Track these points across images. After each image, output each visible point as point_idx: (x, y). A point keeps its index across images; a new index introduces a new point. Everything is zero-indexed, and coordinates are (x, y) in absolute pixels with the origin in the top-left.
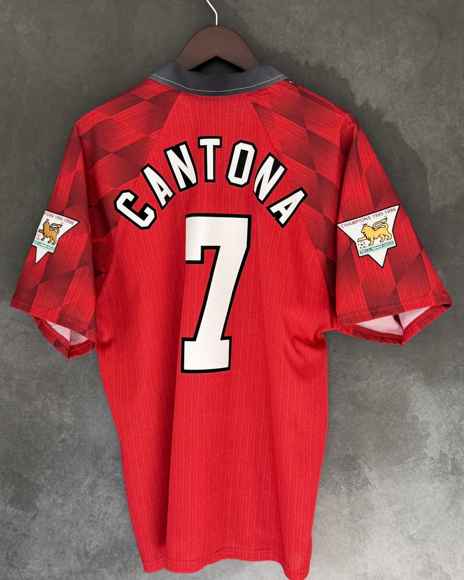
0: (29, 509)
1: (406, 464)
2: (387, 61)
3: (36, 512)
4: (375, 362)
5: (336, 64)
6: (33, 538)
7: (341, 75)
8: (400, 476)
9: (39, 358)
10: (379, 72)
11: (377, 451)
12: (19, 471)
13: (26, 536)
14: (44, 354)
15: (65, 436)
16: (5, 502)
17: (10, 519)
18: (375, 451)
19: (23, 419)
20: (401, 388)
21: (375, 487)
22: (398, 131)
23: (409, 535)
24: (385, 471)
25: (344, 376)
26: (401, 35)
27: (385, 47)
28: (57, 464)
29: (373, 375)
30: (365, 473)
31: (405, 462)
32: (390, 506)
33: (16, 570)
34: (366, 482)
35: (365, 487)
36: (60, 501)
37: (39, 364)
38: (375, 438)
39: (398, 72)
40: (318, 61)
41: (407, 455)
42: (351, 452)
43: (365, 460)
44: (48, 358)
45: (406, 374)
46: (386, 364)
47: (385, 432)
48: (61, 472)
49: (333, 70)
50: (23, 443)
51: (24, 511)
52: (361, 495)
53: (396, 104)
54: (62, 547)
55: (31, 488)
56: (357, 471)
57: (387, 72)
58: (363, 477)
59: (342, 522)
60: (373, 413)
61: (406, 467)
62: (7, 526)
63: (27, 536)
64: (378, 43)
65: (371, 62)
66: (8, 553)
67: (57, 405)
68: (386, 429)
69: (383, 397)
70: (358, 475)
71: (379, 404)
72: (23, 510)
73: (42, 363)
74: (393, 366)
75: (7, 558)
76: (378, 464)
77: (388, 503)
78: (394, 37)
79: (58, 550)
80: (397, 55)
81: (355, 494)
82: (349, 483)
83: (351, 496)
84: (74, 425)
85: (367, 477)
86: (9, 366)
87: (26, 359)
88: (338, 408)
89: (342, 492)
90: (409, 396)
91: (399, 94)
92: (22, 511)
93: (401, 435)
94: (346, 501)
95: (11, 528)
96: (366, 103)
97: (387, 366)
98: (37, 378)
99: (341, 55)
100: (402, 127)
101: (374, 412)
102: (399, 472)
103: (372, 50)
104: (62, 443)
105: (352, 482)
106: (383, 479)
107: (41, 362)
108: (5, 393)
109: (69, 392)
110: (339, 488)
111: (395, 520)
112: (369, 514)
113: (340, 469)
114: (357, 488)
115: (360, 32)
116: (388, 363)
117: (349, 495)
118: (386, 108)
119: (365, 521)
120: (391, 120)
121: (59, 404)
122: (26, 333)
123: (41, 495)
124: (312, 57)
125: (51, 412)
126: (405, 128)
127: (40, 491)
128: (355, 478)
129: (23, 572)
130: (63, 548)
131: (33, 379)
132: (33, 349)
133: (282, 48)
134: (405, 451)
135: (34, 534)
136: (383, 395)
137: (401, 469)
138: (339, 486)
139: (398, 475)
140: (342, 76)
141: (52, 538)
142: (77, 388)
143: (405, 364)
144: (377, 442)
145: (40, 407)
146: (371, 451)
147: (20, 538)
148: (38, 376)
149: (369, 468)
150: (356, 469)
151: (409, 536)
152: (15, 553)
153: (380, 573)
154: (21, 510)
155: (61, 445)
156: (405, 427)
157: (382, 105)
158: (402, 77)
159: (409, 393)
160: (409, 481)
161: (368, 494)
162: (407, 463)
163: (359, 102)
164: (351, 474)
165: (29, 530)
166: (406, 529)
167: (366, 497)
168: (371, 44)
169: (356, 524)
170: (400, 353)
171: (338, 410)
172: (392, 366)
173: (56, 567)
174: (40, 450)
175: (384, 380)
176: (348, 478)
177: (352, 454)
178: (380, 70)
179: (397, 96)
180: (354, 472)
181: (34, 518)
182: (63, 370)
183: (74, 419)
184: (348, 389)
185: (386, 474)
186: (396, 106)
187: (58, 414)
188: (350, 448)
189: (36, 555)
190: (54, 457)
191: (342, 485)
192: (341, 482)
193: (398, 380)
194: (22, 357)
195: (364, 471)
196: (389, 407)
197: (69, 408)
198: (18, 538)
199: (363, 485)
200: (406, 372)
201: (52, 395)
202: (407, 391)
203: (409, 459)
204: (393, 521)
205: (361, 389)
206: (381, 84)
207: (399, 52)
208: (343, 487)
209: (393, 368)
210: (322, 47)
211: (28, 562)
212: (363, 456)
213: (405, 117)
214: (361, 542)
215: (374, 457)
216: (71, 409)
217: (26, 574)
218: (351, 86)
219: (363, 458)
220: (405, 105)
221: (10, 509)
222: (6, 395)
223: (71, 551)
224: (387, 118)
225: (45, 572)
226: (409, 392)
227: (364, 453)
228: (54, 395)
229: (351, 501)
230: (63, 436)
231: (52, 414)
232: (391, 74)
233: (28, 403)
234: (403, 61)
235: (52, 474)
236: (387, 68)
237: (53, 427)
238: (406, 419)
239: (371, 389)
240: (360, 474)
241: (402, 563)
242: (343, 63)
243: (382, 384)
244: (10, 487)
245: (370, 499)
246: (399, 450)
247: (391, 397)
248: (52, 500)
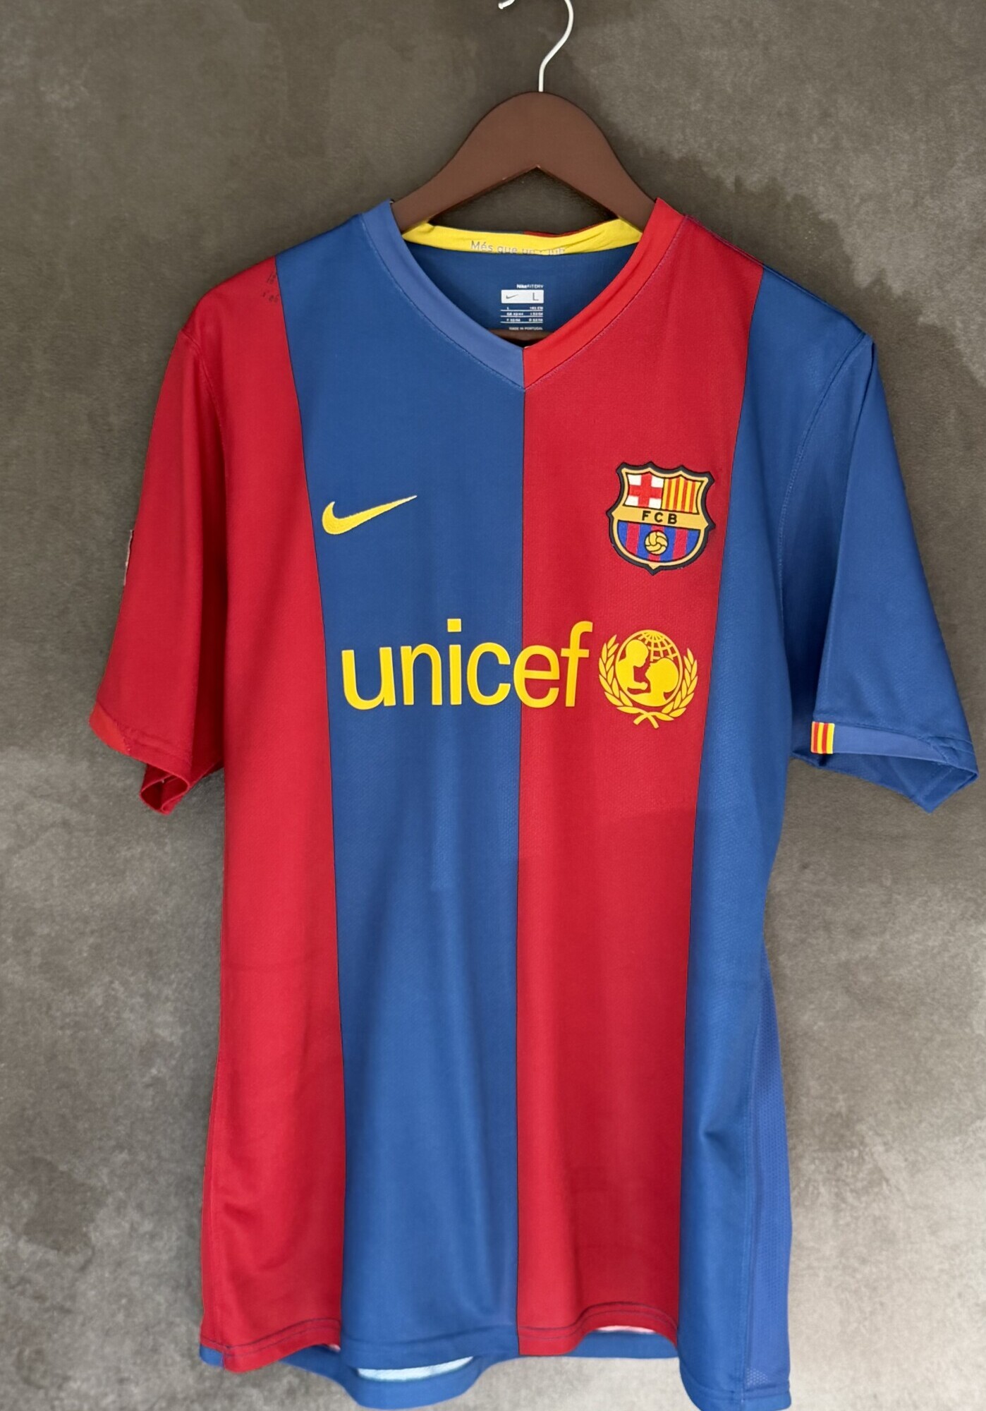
0: (73, 1248)
1: (971, 1133)
2: (928, 182)
3: (90, 1253)
4: (899, 894)
5: (808, 188)
6: (80, 1319)
7: (820, 213)
8: (958, 1161)
9: (98, 884)
10: (909, 206)
11: (903, 1105)
12: (49, 1157)
13: (66, 1311)
14: (108, 875)
15: (159, 1071)
16: (13, 1229)
17: (28, 1270)
18: (898, 1102)
19: (60, 1032)
20: (961, 955)
21: (898, 1190)
22: (953, 346)
23: (980, 1302)
24: (921, 1150)
25: (827, 926)
26: (962, 120)
27: (923, 148)
28: (140, 1138)
29: (894, 923)
30: (876, 1156)
31: (971, 1129)
32: (933, 1233)
33: (41, 1394)
34: (879, 1177)
35: (876, 1190)
36: (147, 1226)
37: (97, 899)
38: (900, 1073)
39: (954, 208)
40: (766, 180)
41: (974, 1112)
42: (841, 1105)
43: (874, 1124)
44: (119, 885)
45: (973, 921)
46: (925, 898)
47: (922, 1059)
48: (149, 1157)
49: (800, 200)
50: (58, 1088)
51: (61, 1253)
52: (866, 1208)
53: (949, 282)
54: (151, 1337)
55: (77, 1198)
56: (856, 1153)
57: (927, 206)
58: (870, 1166)
59: (822, 1274)
60: (894, 1014)
61: (971, 1141)
62: (19, 1288)
63: (68, 1311)
64: (907, 137)
65: (891, 184)
66: (21, 1352)
67: (142, 996)
68: (924, 1052)
69: (919, 976)
70: (860, 1161)
71: (909, 992)
72: (59, 1249)
73: (106, 897)
74: (942, 903)
75: (19, 1364)
76: (906, 1136)
77: (930, 1227)
78: (945, 125)
79: (141, 1344)
80: (952, 166)
81: (853, 1208)
82: (838, 1180)
83: (841, 1210)
84: (181, 1044)
85: (880, 1164)
86: (24, 905)
87: (66, 887)
88: (811, 1003)
89: (820, 1200)
90: (980, 972)
91: (955, 260)
92: (56, 1252)
93: (961, 1065)
94: (830, 1222)
95: (30, 1290)
96: (879, 280)
97: (927, 902)
98: (92, 932)
99: (821, 165)
100: (964, 338)
101: (897, 1011)
102: (956, 1152)
103: (893, 154)
104: (151, 1089)
105: (843, 1177)
106: (919, 1171)
107: (102, 893)
108: (16, 970)
109: (169, 966)
110: (813, 1193)
111: (946, 1266)
112: (884, 1253)
113: (817, 1147)
114: (857, 1193)
115: (866, 112)
116: (929, 896)
117: (837, 1209)
118: (925, 293)
119: (874, 1270)
120: (937, 322)
121: (147, 996)
122: (65, 824)
123: (102, 1214)
124: (752, 171)
125: (126, 1015)
126: (970, 340)
127: (99, 1204)
128: (851, 1167)
129: (58, 1398)
130: (154, 1339)
131: (83, 934)
132: (83, 862)
133: (680, 147)
134: (969, 1103)
135: (83, 1308)
136: (919, 971)
137: (959, 1147)
138: (814, 1187)
139: (952, 1159)
140: (823, 217)
141: (128, 1315)
142: (189, 957)
143: (970, 898)
144: (903, 1081)
145: (100, 1003)
146: (890, 1103)
147: (52, 1318)
148: (96, 928)
149: (885, 1144)
150: (853, 1146)
151: (977, 1305)
152: (39, 1352)
153: (910, 1394)
154: (53, 1248)
155: (151, 1092)
156: (969, 1047)
157: (915, 285)
158: (963, 219)
159: (978, 966)
160: (978, 1174)
161: (882, 1205)
162: (974, 1132)
163: (863, 277)
164: (843, 1159)
165: (72, 1297)
166: (971, 1287)
167: (877, 1213)
168: (891, 140)
169: (854, 1277)
170: (957, 872)
171: (812, 1006)
172: (940, 901)
173: (137, 1384)
174: (99, 1106)
175: (919, 936)
176: (836, 1168)
177: (844, 1110)
178: (912, 201)
179: (952, 264)
180: (849, 1154)
181: (83, 1268)
182: (156, 912)
183: (180, 1031)
184: (834, 958)
185: (924, 1158)
186: (948, 287)
187: (142, 1018)
188: (841, 1097)
189: (90, 1358)
190: (133, 1123)
191: (821, 1184)
192: (820, 1178)
193: (954, 935)
194: (56, 882)
195: (873, 1150)
196: (933, 999)
197: (169, 1006)
198: (46, 1316)
199: (871, 1183)
200: (972, 916)
201: (130, 972)
202: (973, 961)
203: (978, 1123)
204: (942, 1271)
205: (866, 958)
206: (913, 236)
207: (957, 159)
208: (822, 1190)
209: (941, 906)
210: (774, 147)
211: (70, 1373)
212: (870, 1115)
213: (972, 312)
214: (865, 1319)
215: (897, 1117)
216: (176, 1009)
217: (66, 1402)
218: (843, 240)
219: (871, 1120)
220: (970, 285)
221: (25, 1248)
222: (17, 973)
223: (173, 1346)
224: (929, 317)
225: (111, 1398)
226: (979, 963)
227: (873, 1109)
228: (132, 975)
229: (841, 1222)
230: (154, 1071)
231: (129, 1019)
232: (937, 212)
233: (69, 993)
234: (966, 180)
235: (126, 1164)
236: (928, 197)
237: (130, 1051)
238: (970, 1025)
239: (890, 955)
240: (863, 1160)
241: (961, 1370)
242: (824, 185)
243: (916, 946)
244: (25, 1195)
245: (886, 1218)
246: (955, 1101)
247: (938, 976)
248: (127, 1226)
